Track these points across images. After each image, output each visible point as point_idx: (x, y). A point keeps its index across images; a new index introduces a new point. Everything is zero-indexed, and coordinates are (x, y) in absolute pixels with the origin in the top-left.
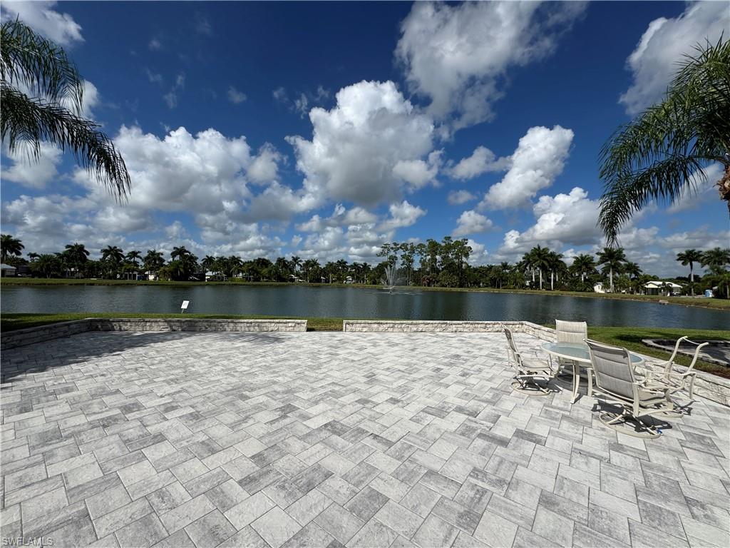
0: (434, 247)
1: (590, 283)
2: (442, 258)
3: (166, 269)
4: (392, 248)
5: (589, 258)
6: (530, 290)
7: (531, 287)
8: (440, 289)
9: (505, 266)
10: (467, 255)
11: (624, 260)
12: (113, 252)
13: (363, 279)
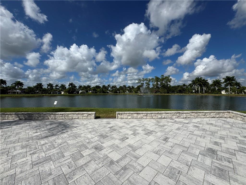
0: (157, 79)
1: (220, 91)
2: (160, 83)
3: (67, 90)
4: (142, 80)
5: (219, 81)
6: (195, 94)
7: (195, 92)
8: (160, 94)
9: (184, 85)
10: (170, 82)
11: (235, 81)
12: (50, 85)
13: (132, 92)
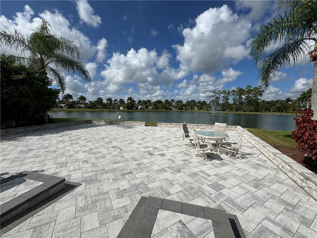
0: (241, 91)
2: (246, 97)
3: (125, 105)
4: (218, 93)
8: (242, 113)
9: (288, 100)
10: (261, 95)
12: (110, 100)
13: (203, 108)
